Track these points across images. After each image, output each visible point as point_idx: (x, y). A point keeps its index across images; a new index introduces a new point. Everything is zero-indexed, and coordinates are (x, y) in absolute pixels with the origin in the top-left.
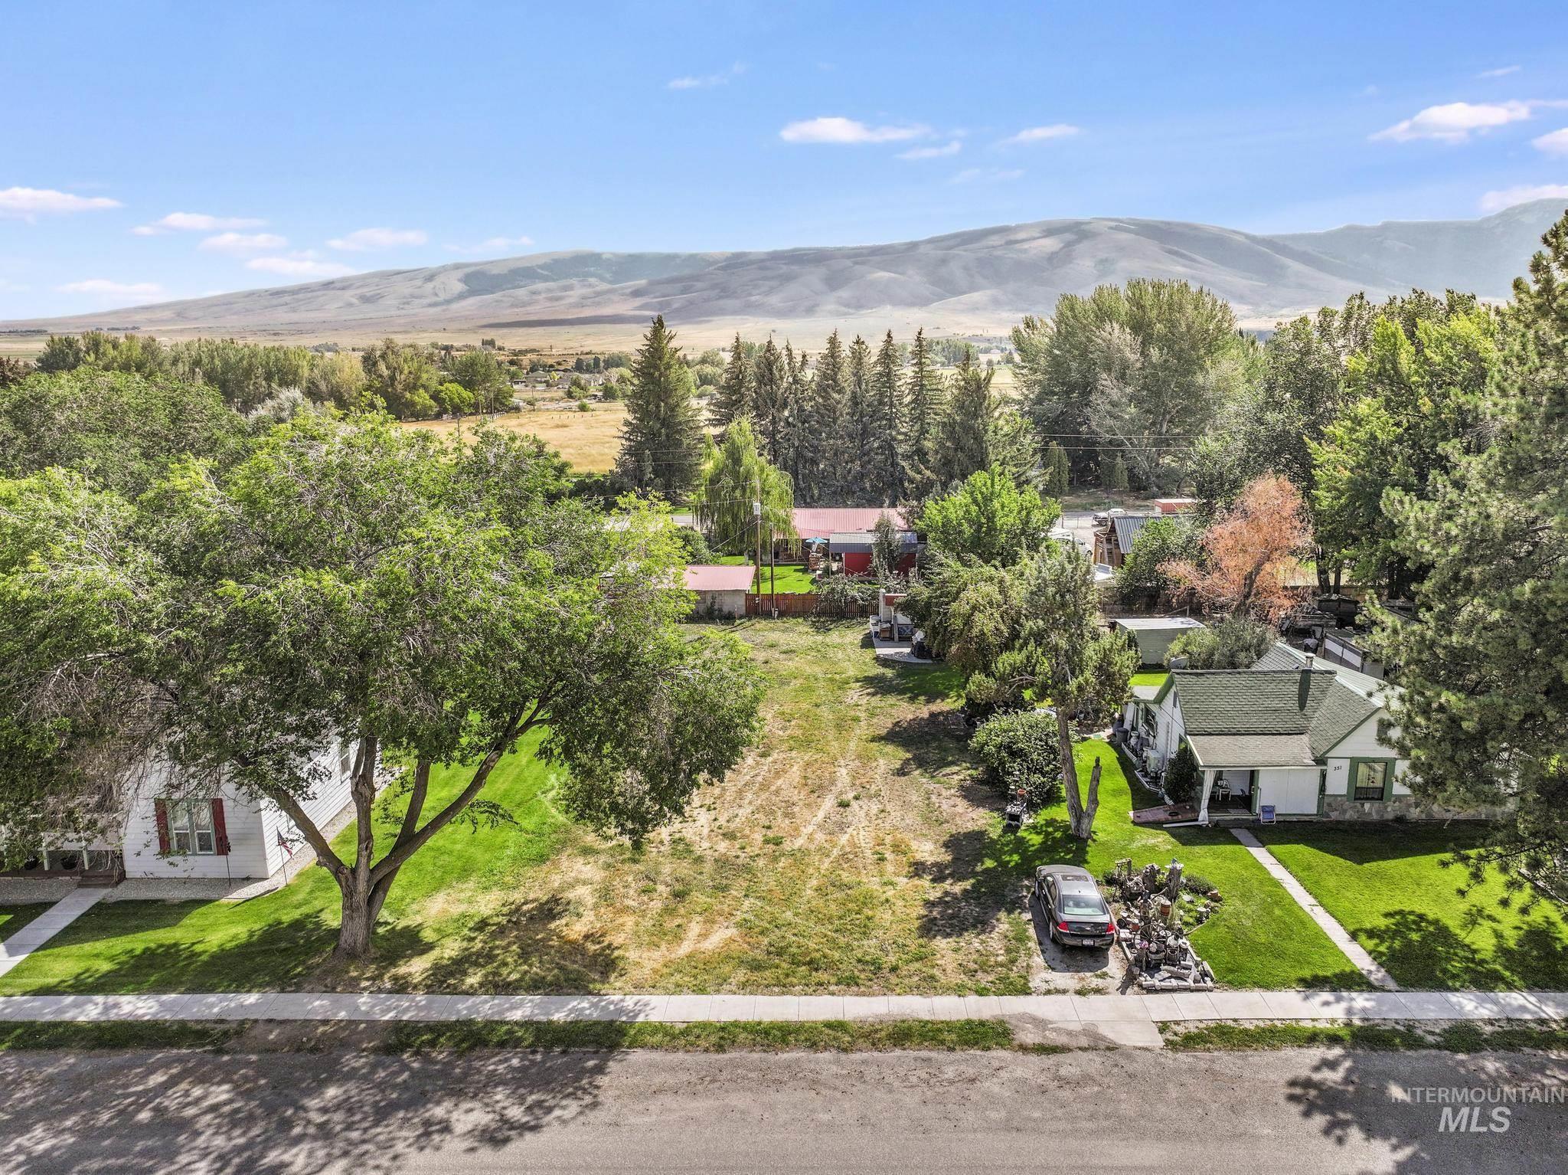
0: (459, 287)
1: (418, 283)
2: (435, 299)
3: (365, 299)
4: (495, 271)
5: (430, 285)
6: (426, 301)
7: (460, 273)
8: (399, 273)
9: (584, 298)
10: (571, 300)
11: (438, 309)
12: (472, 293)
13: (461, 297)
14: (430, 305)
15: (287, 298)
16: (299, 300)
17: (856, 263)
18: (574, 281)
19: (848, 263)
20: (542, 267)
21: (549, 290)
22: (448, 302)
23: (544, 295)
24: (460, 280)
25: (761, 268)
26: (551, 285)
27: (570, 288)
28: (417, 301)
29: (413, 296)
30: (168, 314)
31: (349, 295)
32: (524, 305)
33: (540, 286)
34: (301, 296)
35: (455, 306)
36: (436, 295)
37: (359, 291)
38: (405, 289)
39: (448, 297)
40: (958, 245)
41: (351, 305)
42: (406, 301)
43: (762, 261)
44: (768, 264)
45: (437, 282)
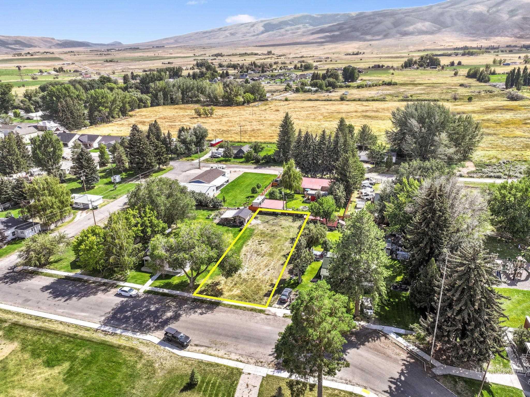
0: (262, 29)
1: (249, 28)
2: (254, 34)
3: (232, 34)
4: (274, 23)
5: (252, 29)
6: (251, 34)
7: (263, 24)
8: (242, 24)
9: (304, 32)
10: (299, 33)
12: (266, 31)
13: (263, 33)
14: (254, 36)
15: (208, 34)
16: (211, 35)
17: (406, 16)
18: (301, 26)
19: (403, 16)
20: (289, 20)
21: (292, 30)
22: (258, 35)
23: (290, 32)
24: (262, 26)
25: (369, 19)
26: (293, 27)
27: (299, 28)
28: (248, 34)
29: (247, 33)
30: (172, 41)
31: (227, 33)
32: (283, 35)
33: (288, 28)
34: (212, 33)
35: (260, 36)
36: (254, 32)
37: (230, 31)
38: (244, 30)
39: (259, 32)
40: (449, 6)
41: (227, 36)
42: (245, 34)
43: (370, 16)
44: (372, 17)
45: (255, 28)
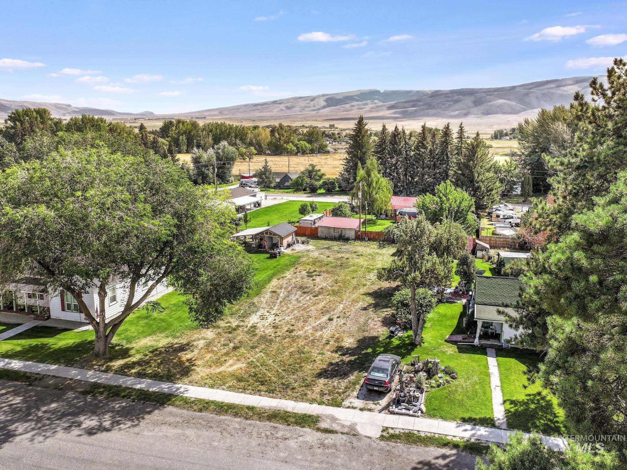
0: (323, 103)
1: (308, 102)
2: (315, 108)
3: (288, 108)
4: (338, 98)
5: (313, 103)
6: (310, 109)
7: (325, 98)
8: (301, 98)
9: (372, 108)
10: (367, 109)
11: (315, 112)
12: (328, 106)
13: (324, 107)
14: (314, 110)
15: (259, 107)
16: (263, 108)
17: (488, 95)
18: (369, 102)
19: (484, 95)
20: (355, 96)
21: (358, 105)
22: (319, 109)
23: (356, 107)
24: (324, 101)
25: (446, 97)
26: (360, 103)
27: (367, 104)
28: (307, 109)
29: (305, 107)
30: (216, 113)
31: (282, 107)
32: (348, 111)
33: (355, 103)
34: (264, 106)
35: (321, 111)
36: (315, 106)
37: (286, 105)
38: (303, 104)
39: (319, 107)
40: (534, 88)
41: (282, 110)
42: (303, 109)
43: (447, 94)
44: (449, 95)
45: (315, 102)
